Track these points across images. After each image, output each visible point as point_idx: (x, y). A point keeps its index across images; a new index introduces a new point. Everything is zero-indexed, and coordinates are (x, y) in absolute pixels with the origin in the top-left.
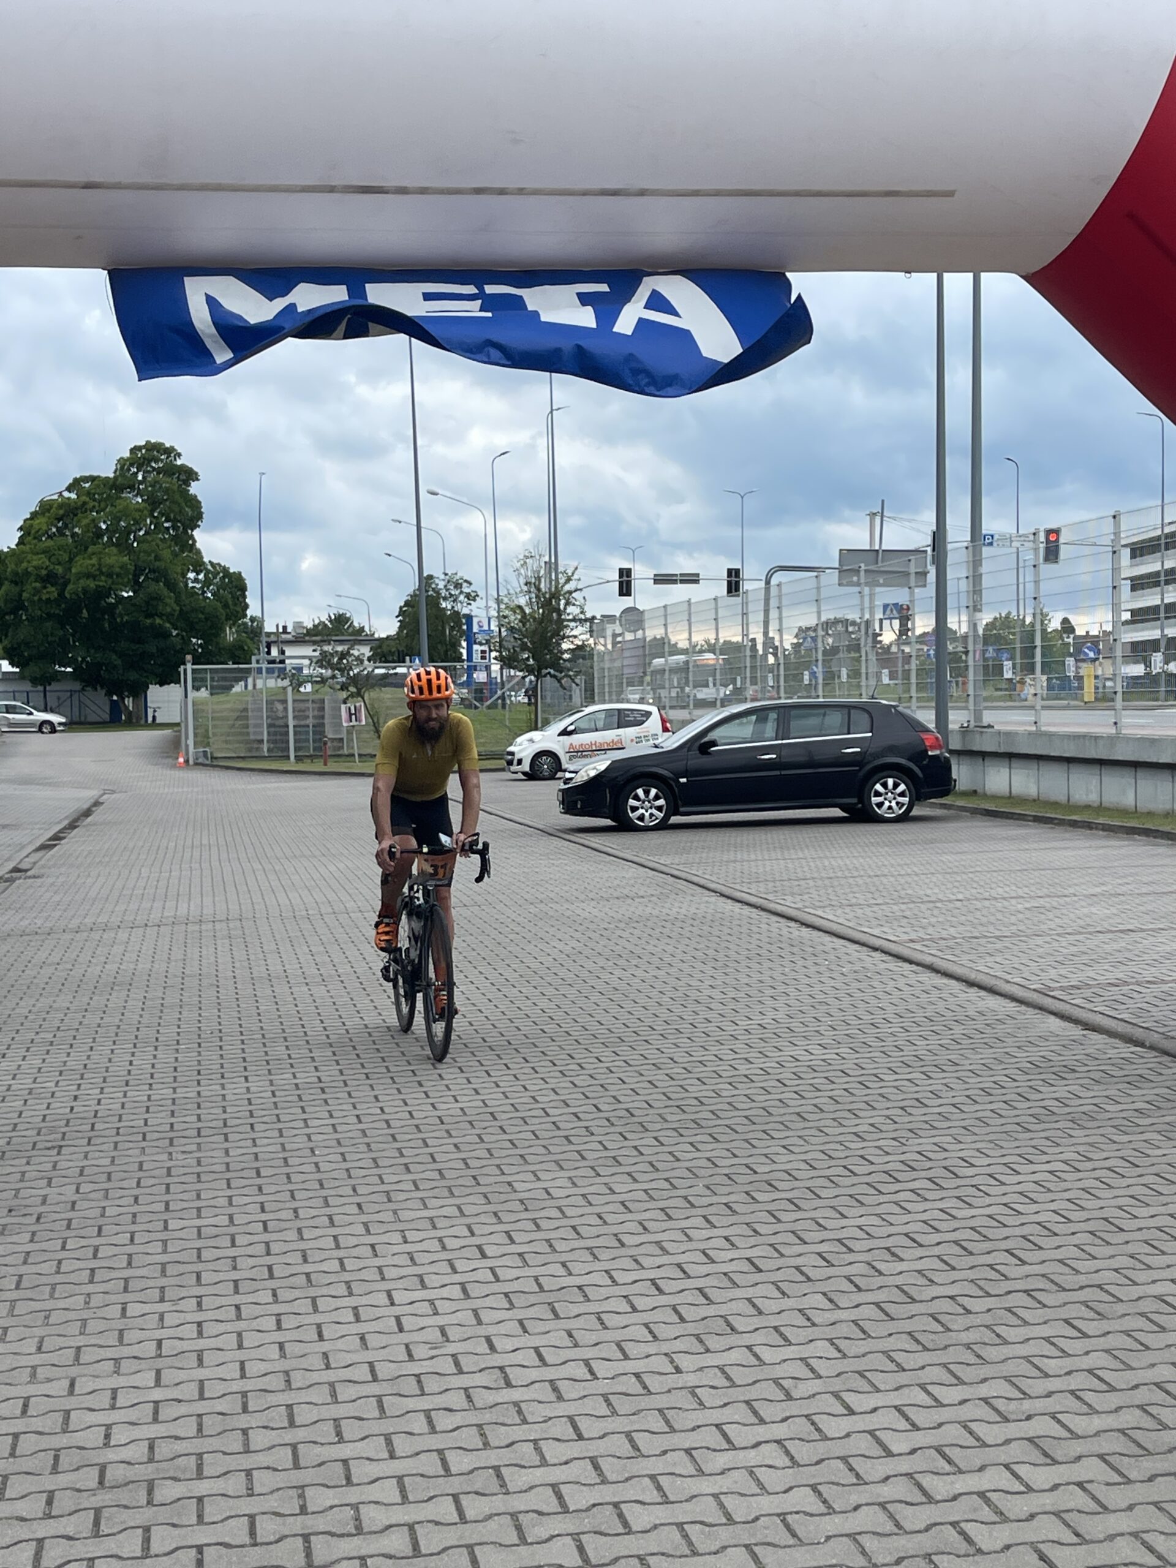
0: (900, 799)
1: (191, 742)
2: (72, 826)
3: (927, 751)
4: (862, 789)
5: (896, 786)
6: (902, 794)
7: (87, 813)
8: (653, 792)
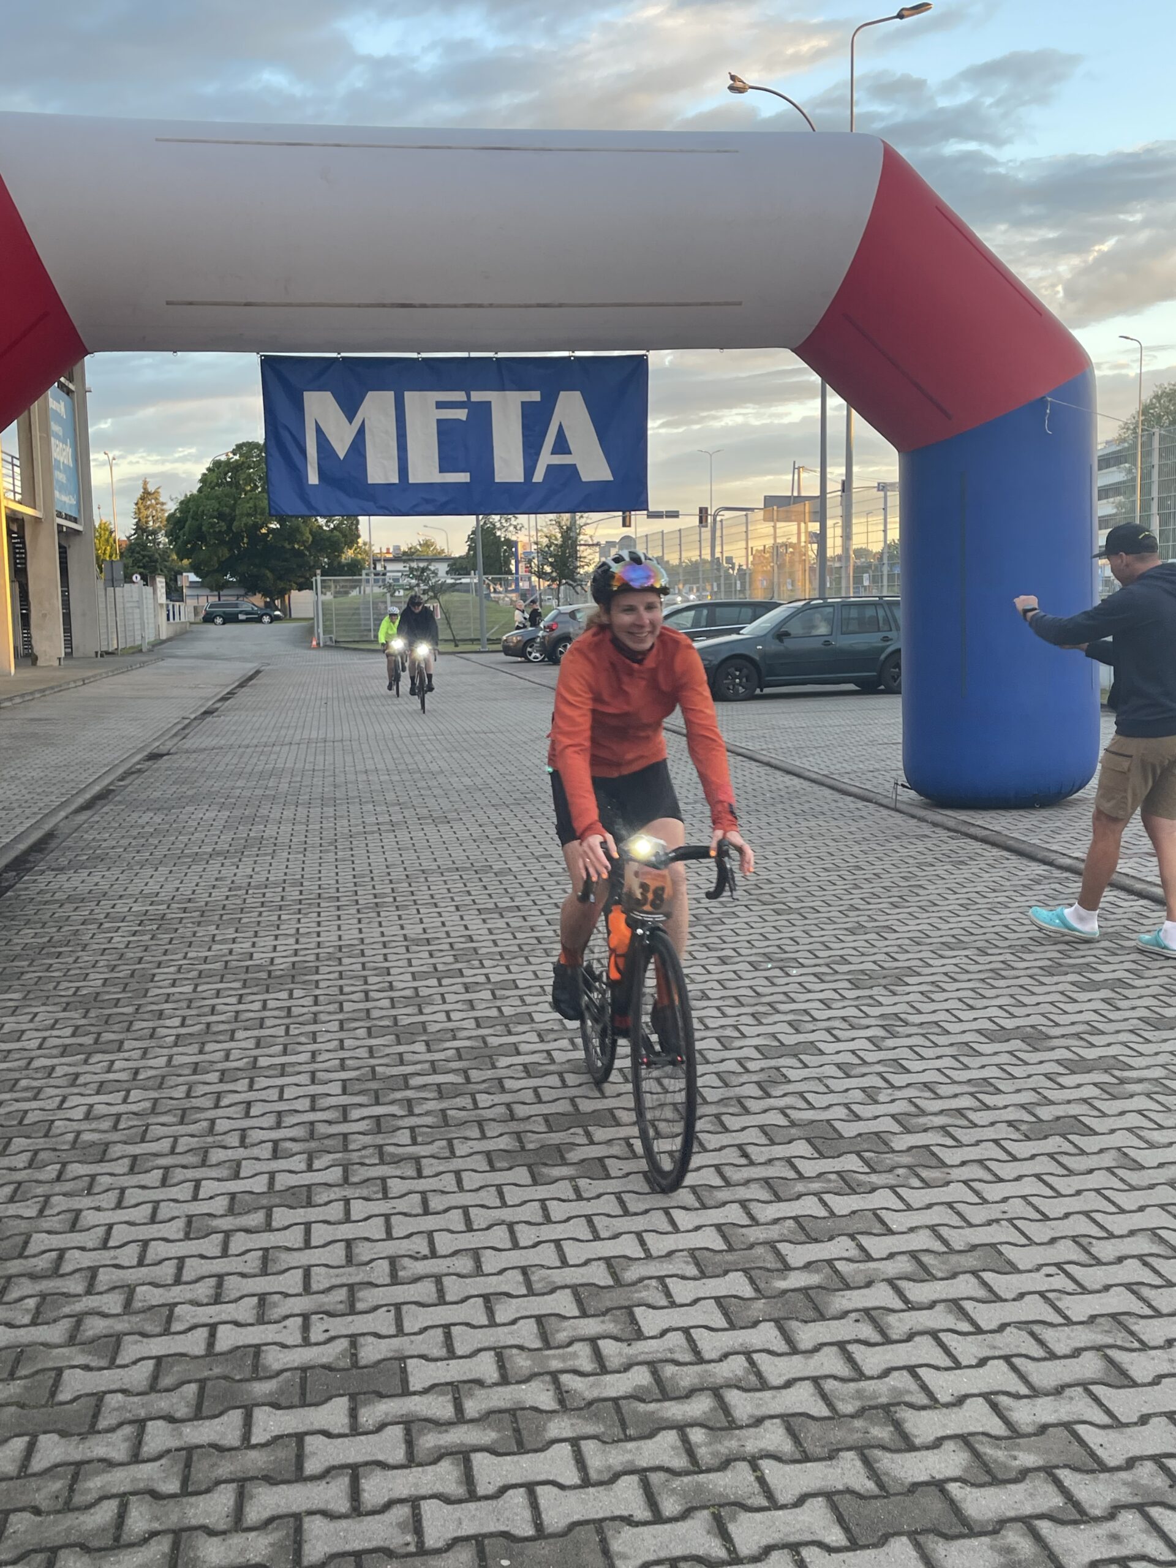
1: (321, 630)
2: (241, 685)
7: (251, 678)
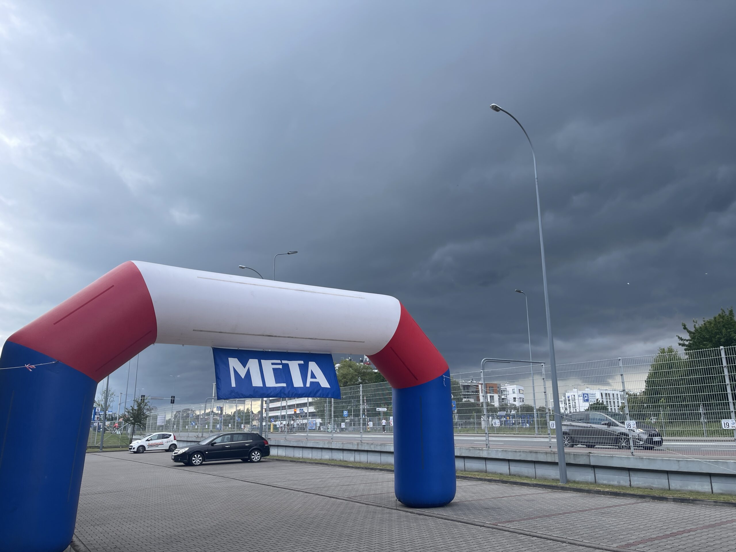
0: (258, 457)
3: (265, 445)
4: (250, 454)
5: (257, 453)
6: (259, 456)
8: (199, 456)
